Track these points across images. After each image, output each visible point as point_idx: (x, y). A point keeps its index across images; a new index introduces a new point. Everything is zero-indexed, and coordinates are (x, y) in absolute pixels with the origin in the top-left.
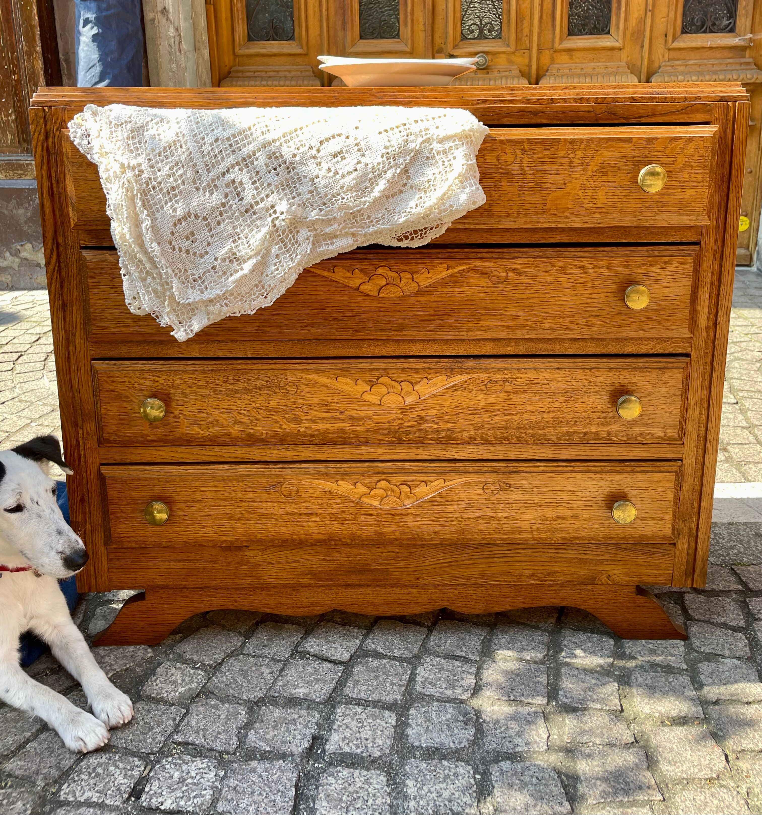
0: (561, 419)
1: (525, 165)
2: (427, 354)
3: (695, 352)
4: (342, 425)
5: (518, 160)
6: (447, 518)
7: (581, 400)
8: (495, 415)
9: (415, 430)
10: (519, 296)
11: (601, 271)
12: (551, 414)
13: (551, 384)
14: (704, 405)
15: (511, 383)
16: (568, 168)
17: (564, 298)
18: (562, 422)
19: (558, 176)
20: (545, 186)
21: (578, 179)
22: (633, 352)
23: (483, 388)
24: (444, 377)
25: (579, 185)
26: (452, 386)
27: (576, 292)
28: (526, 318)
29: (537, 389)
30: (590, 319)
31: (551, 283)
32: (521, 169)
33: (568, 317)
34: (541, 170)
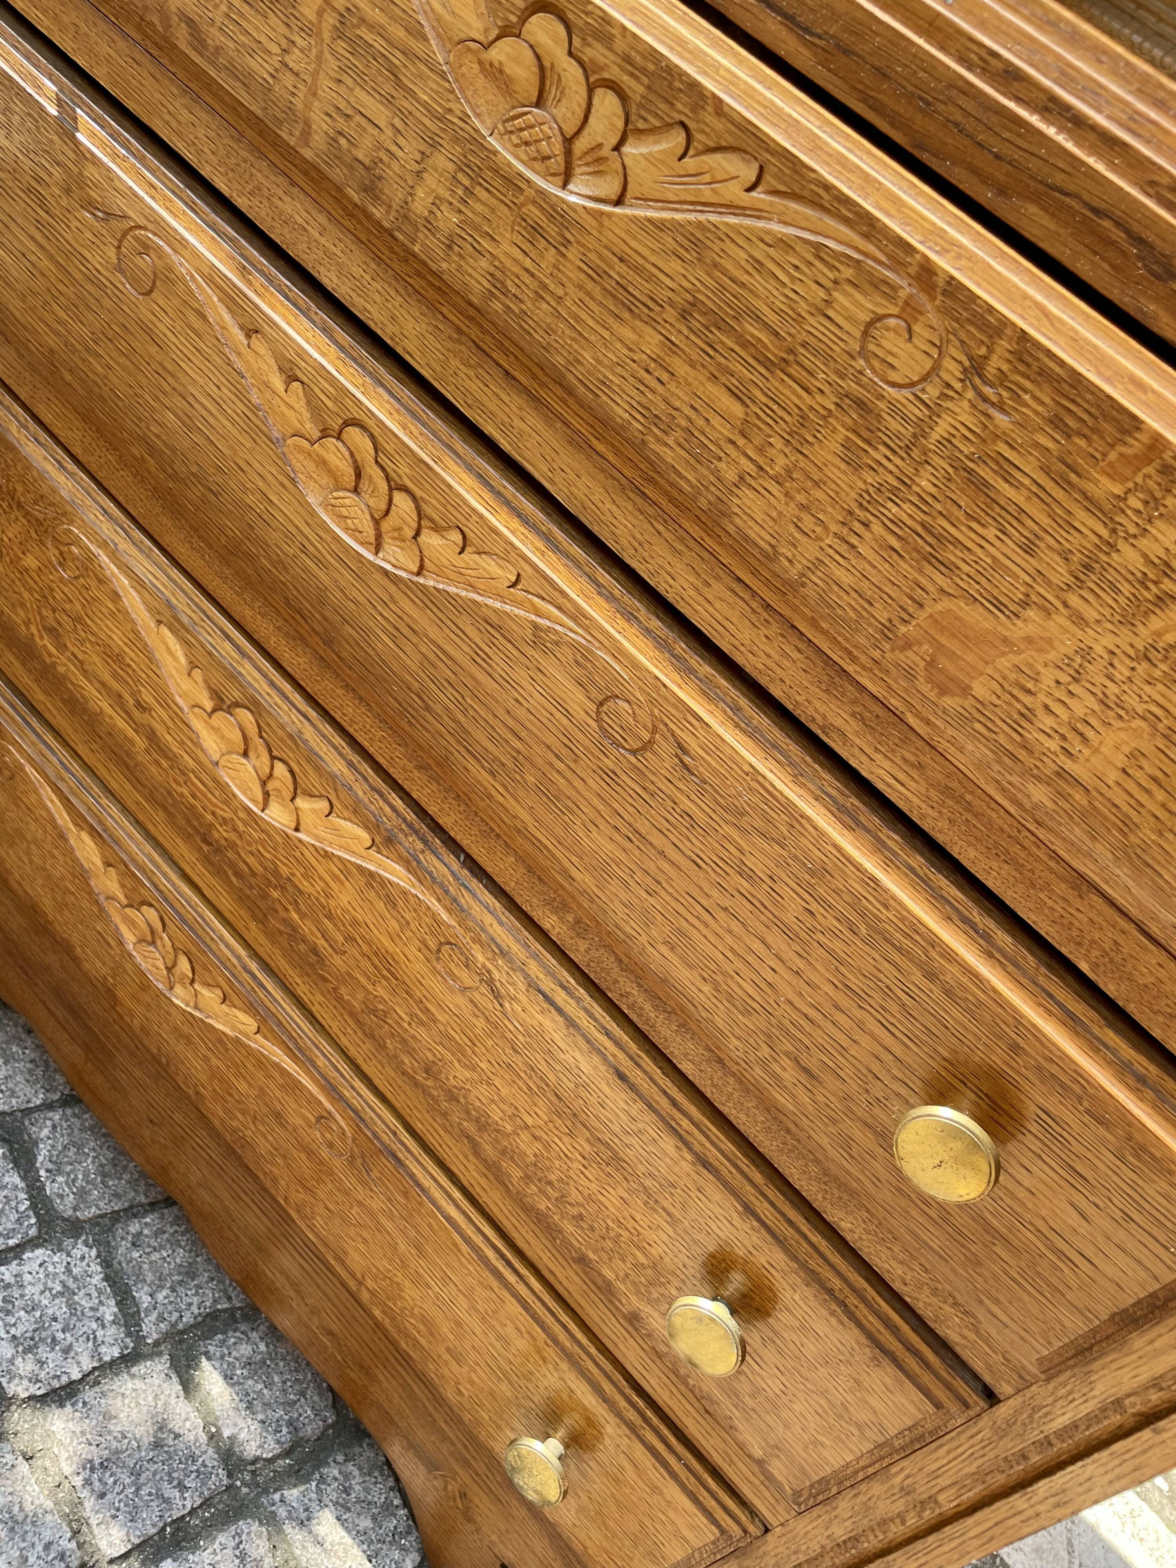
0: (552, 1177)
1: (941, 429)
2: (371, 750)
3: (1017, 1412)
4: (131, 733)
5: (932, 392)
6: (230, 1094)
7: (625, 1195)
8: (422, 1024)
9: (253, 880)
10: (643, 827)
11: (917, 977)
12: (538, 1145)
13: (584, 1094)
14: (927, 1514)
15: (497, 996)
16: (1076, 558)
17: (757, 946)
18: (550, 1183)
19: (1020, 557)
20: (951, 555)
21: (1079, 620)
22: (848, 1237)
23: (432, 944)
24: (365, 837)
25: (1068, 646)
26: (371, 874)
27: (801, 964)
28: (623, 895)
29: (543, 1066)
30: (786, 1062)
31: (750, 876)
32: (922, 431)
33: (730, 998)
34: (982, 486)
